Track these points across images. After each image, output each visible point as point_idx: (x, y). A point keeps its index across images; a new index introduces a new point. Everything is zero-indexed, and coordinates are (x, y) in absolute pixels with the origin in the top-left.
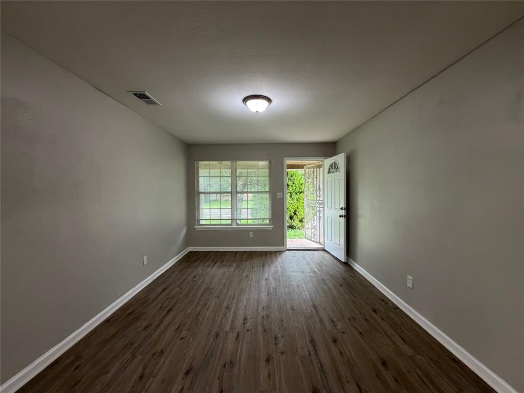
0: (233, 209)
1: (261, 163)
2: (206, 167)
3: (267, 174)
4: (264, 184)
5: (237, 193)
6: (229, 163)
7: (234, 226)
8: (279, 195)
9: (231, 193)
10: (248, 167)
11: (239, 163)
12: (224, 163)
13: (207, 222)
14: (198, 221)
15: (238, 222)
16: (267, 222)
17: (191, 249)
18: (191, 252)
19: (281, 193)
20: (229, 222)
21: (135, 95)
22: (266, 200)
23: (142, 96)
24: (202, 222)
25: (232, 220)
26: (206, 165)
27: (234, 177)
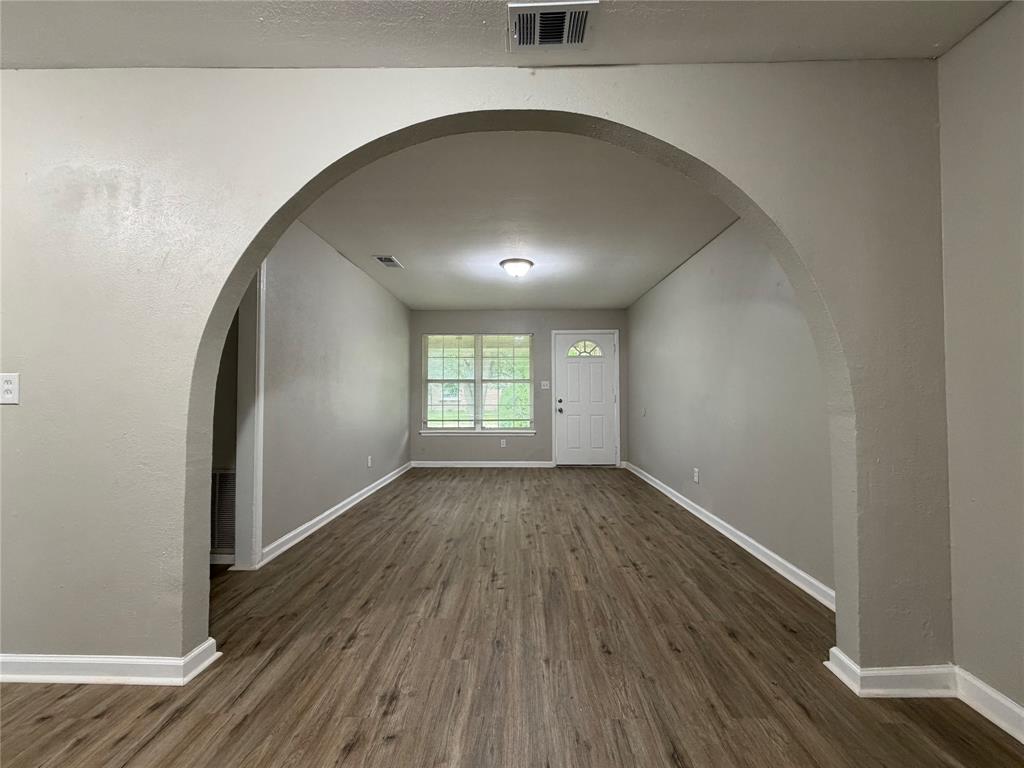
0: (477, 405)
1: (517, 338)
2: (437, 345)
3: (528, 354)
4: (524, 368)
5: (483, 381)
6: (470, 338)
7: (478, 430)
8: (545, 385)
9: (474, 381)
10: (499, 345)
11: (487, 338)
12: (464, 337)
13: (439, 425)
14: (426, 423)
15: (485, 424)
16: (528, 424)
17: (414, 464)
18: (414, 468)
19: (548, 383)
20: (472, 425)
21: (380, 259)
22: (526, 392)
23: (388, 260)
24: (430, 425)
25: (476, 421)
26: (438, 341)
27: (479, 357)
